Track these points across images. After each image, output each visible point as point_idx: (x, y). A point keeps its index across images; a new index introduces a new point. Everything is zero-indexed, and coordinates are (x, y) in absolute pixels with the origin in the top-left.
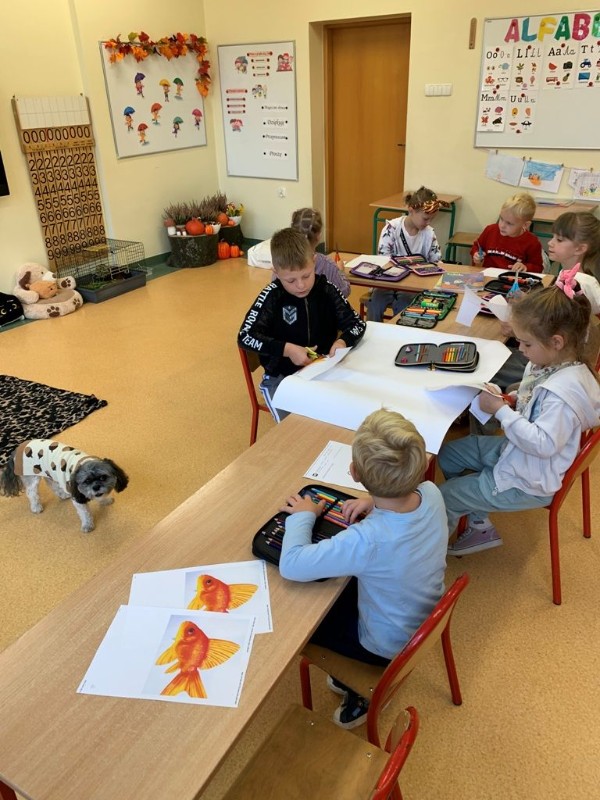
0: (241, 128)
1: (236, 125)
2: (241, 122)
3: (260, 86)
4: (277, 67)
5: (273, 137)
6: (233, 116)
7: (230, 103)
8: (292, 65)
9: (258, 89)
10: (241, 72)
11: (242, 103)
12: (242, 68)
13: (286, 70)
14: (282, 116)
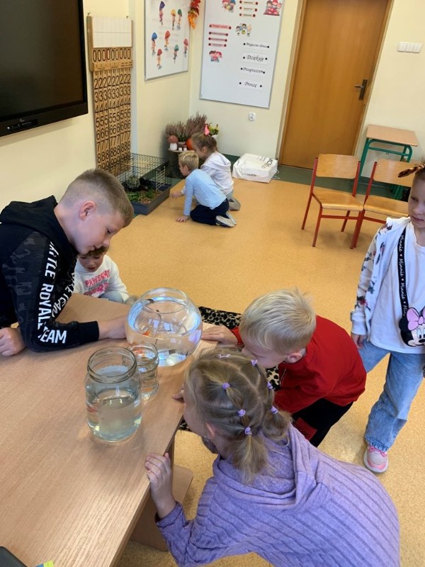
0: (220, 59)
1: (215, 56)
2: (220, 54)
3: (245, 25)
4: (264, 11)
5: (250, 70)
6: (213, 48)
7: (212, 36)
8: (280, 11)
9: (242, 28)
10: (227, 11)
11: (225, 37)
12: (229, 7)
13: (272, 14)
14: (263, 53)
